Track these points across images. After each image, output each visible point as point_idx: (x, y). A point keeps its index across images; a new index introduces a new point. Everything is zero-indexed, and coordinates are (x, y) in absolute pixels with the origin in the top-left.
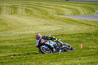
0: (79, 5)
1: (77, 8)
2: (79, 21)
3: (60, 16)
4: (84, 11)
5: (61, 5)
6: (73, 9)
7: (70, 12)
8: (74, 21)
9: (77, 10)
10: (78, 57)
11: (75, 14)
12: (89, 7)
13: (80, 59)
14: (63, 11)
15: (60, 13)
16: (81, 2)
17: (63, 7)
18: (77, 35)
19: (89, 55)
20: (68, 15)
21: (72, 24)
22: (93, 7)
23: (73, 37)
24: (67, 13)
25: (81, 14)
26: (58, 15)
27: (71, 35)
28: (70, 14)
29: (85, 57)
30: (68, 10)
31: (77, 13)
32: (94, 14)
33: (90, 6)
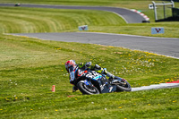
0: (49, 14)
1: (45, 19)
2: (49, 43)
3: (14, 35)
4: (57, 25)
5: (15, 15)
6: (38, 21)
7: (32, 28)
8: (40, 44)
9: (45, 24)
10: (47, 109)
11: (41, 31)
12: (66, 18)
13: (51, 114)
14: (18, 25)
15: (13, 29)
16: (52, 9)
17: (19, 18)
18: (46, 70)
19: (68, 106)
20: (29, 33)
21: (36, 49)
22: (74, 17)
23: (39, 73)
24: (26, 29)
25: (52, 32)
26: (11, 32)
27: (34, 70)
28: (32, 31)
29: (61, 110)
30: (28, 23)
31: (45, 29)
32: (76, 29)
33: (68, 15)
